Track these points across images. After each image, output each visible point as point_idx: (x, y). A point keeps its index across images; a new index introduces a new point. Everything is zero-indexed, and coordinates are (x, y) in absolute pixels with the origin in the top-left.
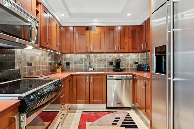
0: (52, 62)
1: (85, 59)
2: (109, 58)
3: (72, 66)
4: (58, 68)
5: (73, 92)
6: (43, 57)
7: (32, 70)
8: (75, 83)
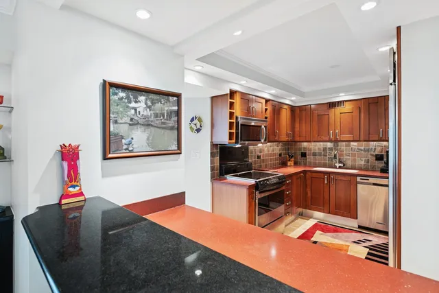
0: (283, 152)
1: (331, 149)
2: (375, 149)
3: (310, 158)
4: (289, 160)
5: (307, 193)
6: (272, 148)
7: (260, 163)
8: (309, 182)
